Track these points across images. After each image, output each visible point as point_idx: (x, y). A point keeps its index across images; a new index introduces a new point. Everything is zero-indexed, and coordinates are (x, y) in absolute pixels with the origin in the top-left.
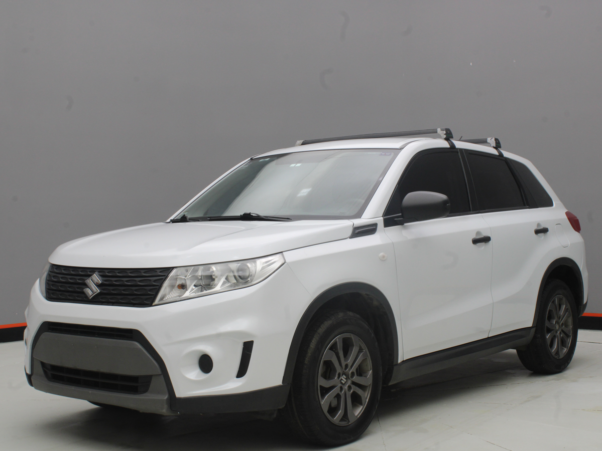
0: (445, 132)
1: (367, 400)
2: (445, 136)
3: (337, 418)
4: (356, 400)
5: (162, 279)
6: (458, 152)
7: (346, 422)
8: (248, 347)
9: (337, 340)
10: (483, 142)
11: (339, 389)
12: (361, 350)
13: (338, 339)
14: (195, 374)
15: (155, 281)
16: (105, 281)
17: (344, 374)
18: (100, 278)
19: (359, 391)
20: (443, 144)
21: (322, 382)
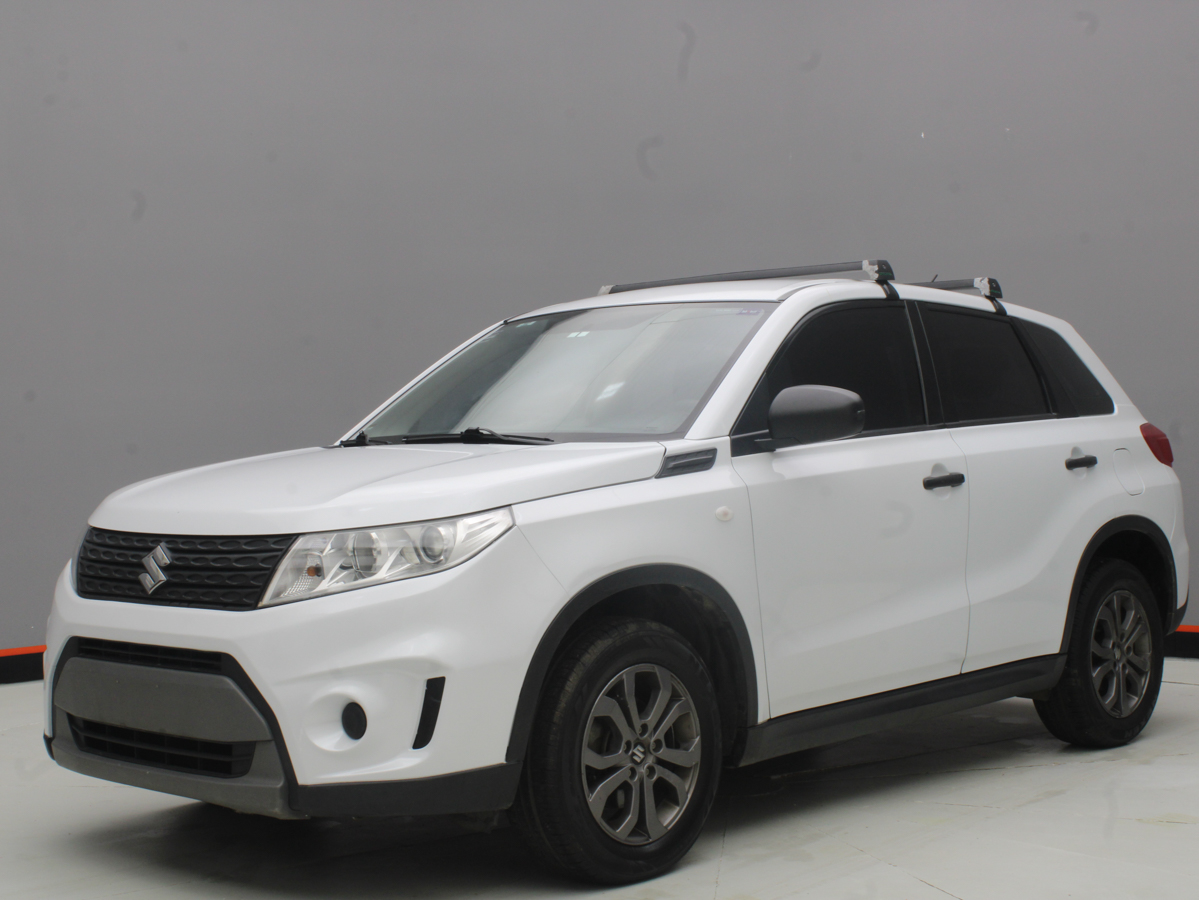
0: (876, 268)
1: (689, 796)
2: (876, 276)
3: (622, 831)
4: (665, 795)
5: (277, 556)
6: (904, 307)
7: (643, 838)
8: (435, 689)
9: (624, 676)
10: (966, 286)
11: (629, 773)
12: (675, 697)
13: (627, 675)
14: (334, 739)
15: (264, 560)
16: (177, 559)
17: (639, 743)
18: (169, 553)
19: (672, 778)
20: (872, 290)
21: (590, 759)
